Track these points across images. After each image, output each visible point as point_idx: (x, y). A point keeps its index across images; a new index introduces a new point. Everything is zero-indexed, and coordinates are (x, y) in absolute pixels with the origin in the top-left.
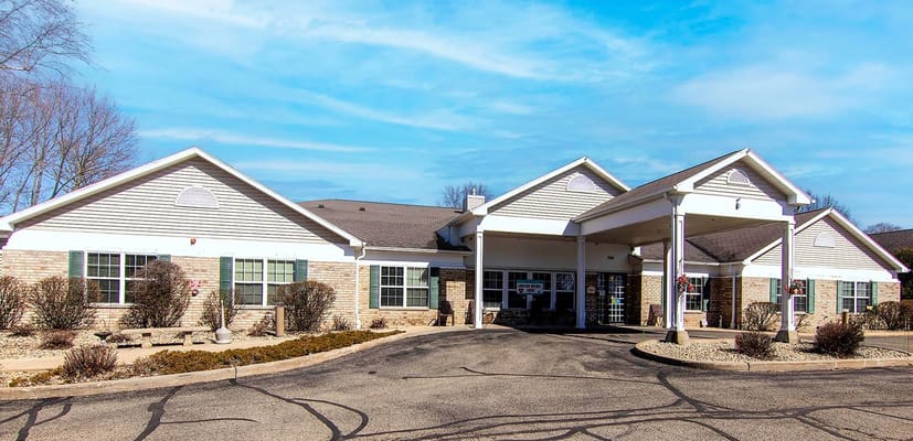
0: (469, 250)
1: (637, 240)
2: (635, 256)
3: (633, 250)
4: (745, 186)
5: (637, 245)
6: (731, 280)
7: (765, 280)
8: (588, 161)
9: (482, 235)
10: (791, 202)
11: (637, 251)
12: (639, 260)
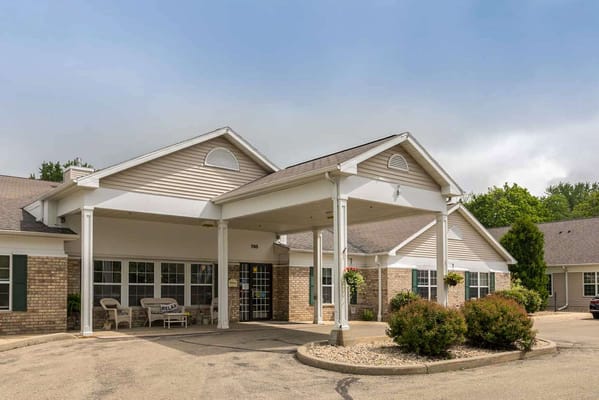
0: (73, 233)
1: (284, 227)
2: (280, 245)
3: (278, 238)
4: (404, 172)
5: (284, 233)
6: (377, 272)
7: (406, 270)
8: (230, 132)
9: (91, 214)
10: (445, 193)
11: (284, 240)
12: (286, 249)
